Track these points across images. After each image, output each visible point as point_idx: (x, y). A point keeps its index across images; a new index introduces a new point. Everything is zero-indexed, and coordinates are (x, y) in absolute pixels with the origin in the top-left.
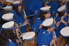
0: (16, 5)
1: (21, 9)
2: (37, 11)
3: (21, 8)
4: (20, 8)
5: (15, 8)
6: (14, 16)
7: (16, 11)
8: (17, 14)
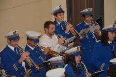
0: (71, 55)
1: (80, 61)
2: (103, 65)
3: (80, 59)
4: (78, 59)
5: (71, 59)
6: (66, 73)
7: (72, 65)
8: (74, 70)
